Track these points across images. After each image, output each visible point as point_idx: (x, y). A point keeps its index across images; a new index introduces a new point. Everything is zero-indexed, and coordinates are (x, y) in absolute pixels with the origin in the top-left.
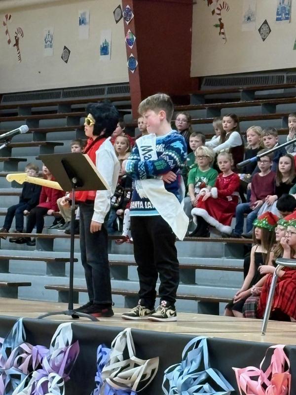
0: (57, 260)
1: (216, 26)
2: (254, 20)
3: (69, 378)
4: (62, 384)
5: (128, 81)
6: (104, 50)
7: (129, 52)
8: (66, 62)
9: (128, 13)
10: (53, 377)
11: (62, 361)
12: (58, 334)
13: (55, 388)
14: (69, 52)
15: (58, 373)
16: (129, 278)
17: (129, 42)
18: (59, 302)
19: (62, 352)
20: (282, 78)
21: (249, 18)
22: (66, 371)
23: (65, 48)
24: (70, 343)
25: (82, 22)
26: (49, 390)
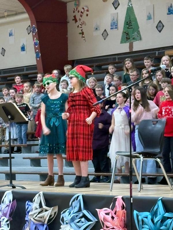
0: (4, 158)
1: (80, 33)
2: (99, 30)
3: (12, 219)
4: (8, 222)
5: (36, 64)
6: (23, 49)
7: (36, 49)
8: (4, 56)
9: (34, 29)
10: (4, 219)
11: (8, 210)
12: (5, 197)
13: (4, 225)
14: (5, 50)
15: (6, 217)
16: (41, 165)
17: (35, 44)
18: (6, 180)
19: (7, 206)
20: (115, 59)
21: (96, 29)
22: (10, 216)
23: (3, 48)
24: (11, 201)
25: (11, 35)
26: (2, 226)
